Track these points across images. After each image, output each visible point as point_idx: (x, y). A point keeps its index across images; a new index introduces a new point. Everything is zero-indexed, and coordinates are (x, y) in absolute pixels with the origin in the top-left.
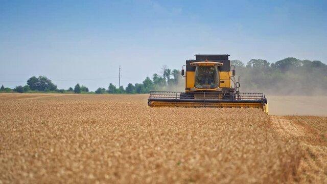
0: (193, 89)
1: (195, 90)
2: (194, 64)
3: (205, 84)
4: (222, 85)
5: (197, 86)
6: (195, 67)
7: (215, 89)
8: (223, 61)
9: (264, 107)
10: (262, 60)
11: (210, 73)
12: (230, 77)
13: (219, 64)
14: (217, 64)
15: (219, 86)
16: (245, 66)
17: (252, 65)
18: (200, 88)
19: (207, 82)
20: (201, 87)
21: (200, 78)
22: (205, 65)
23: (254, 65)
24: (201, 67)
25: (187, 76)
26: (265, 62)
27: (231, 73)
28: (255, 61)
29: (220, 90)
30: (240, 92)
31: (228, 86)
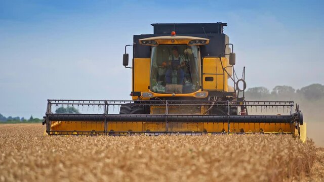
0: (147, 94)
1: (150, 96)
2: (147, 41)
3: (170, 83)
4: (208, 85)
5: (154, 88)
6: (150, 48)
7: (192, 94)
8: (210, 34)
9: (297, 131)
10: (287, 87)
11: (182, 60)
12: (224, 69)
13: (200, 41)
14: (195, 41)
15: (201, 87)
16: (270, 93)
17: (277, 91)
18: (160, 91)
19: (175, 80)
20: (163, 89)
21: (161, 72)
22: (170, 43)
23: (279, 92)
24: (161, 46)
25: (133, 68)
26: (290, 88)
27: (226, 60)
28: (279, 87)
29: (202, 96)
30: (246, 99)
31: (220, 88)
